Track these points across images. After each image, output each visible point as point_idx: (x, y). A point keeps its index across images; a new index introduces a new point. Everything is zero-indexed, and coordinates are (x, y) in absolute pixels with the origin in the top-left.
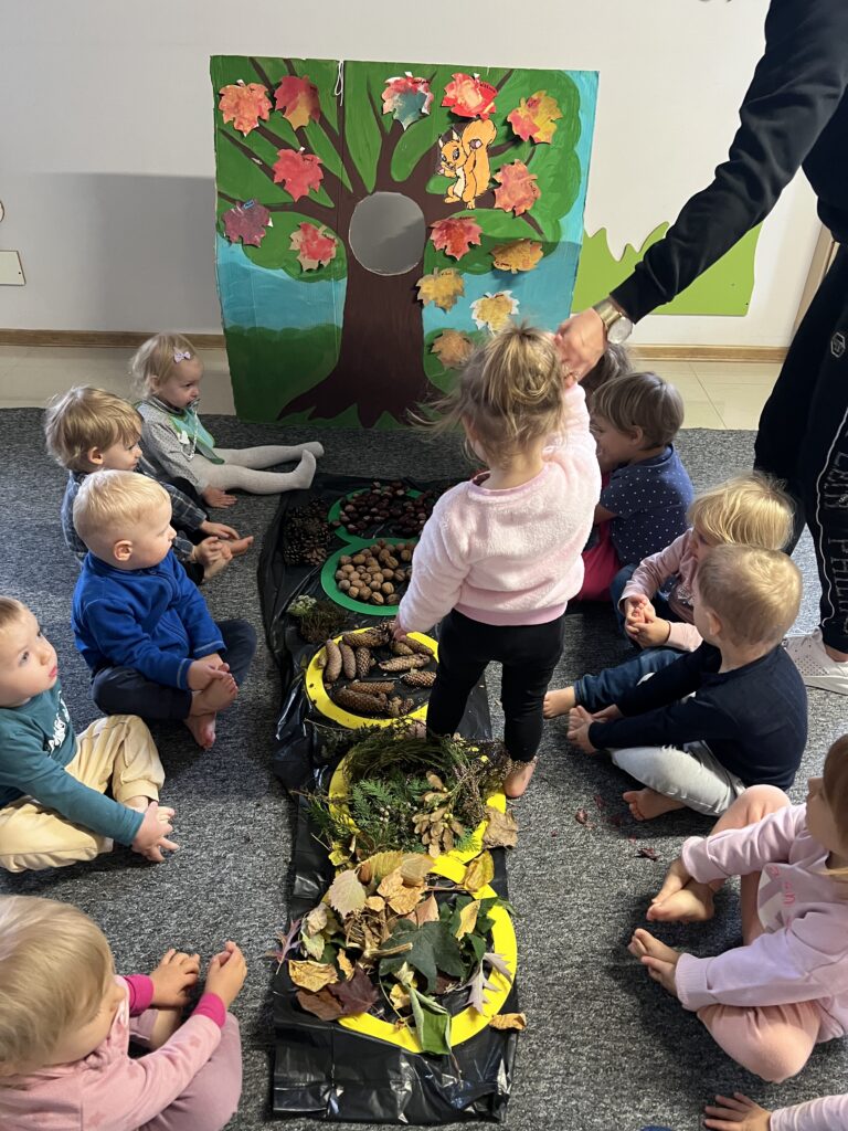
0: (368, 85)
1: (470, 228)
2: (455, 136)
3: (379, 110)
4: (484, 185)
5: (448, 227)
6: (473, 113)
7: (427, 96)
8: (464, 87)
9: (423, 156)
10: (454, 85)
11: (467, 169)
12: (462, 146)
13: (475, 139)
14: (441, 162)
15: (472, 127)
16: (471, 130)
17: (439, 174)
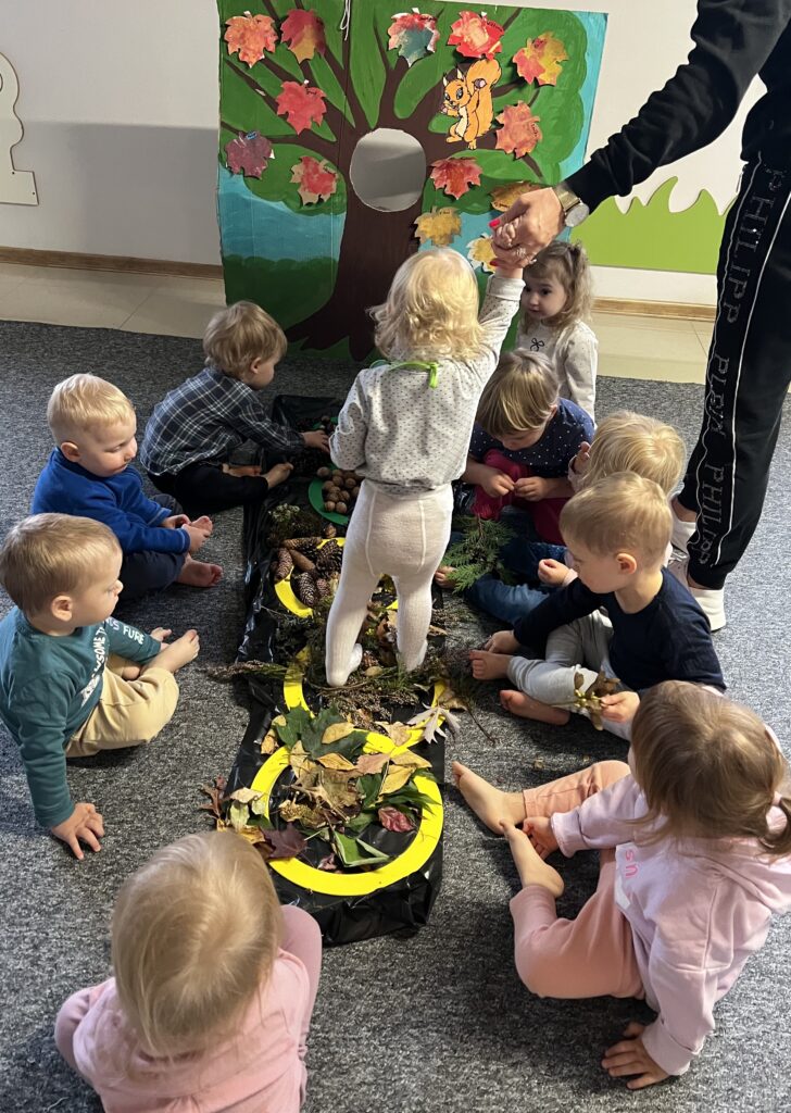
0: (375, 20)
1: (470, 169)
2: (460, 75)
3: (385, 46)
4: (486, 126)
5: (448, 166)
6: (478, 53)
7: (433, 33)
8: (471, 25)
9: (427, 94)
10: (460, 23)
11: (470, 109)
12: (466, 85)
13: (479, 78)
14: (444, 101)
15: (477, 66)
16: (476, 69)
17: (442, 112)
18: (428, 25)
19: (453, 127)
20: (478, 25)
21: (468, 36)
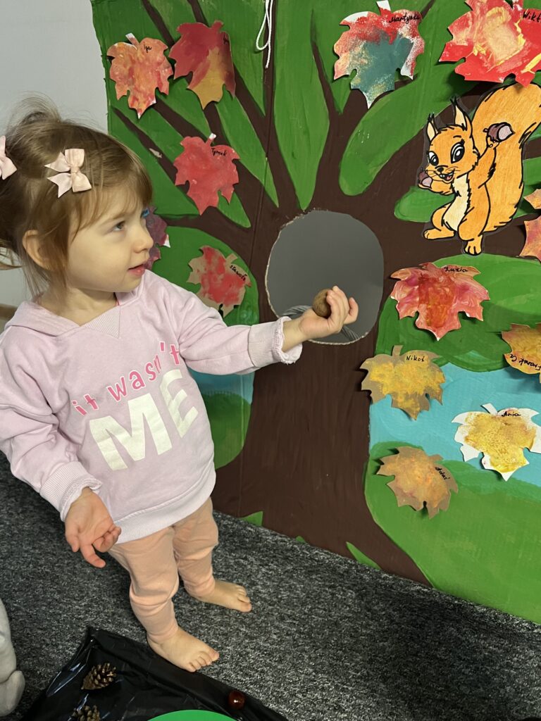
0: (314, 32)
2: (460, 118)
3: (328, 72)
4: (504, 212)
5: (424, 281)
6: (500, 74)
7: (413, 43)
8: (490, 22)
9: (397, 153)
10: (468, 20)
11: (475, 180)
12: (471, 136)
13: (500, 123)
14: (427, 165)
15: (497, 100)
16: (494, 105)
17: (421, 186)
18: (404, 30)
19: (444, 210)
20: (504, 20)
21: (483, 44)
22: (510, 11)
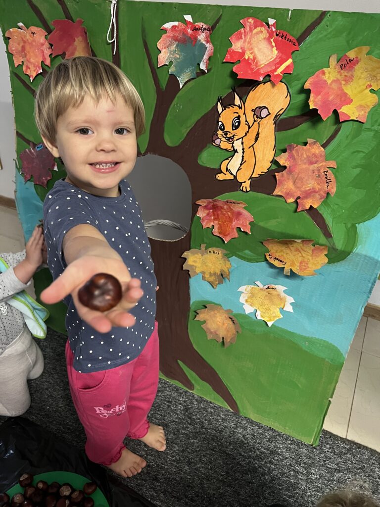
0: (143, 31)
2: (237, 101)
3: (155, 62)
4: (264, 166)
6: (260, 75)
7: (207, 47)
8: (255, 37)
9: (199, 121)
10: (242, 34)
11: (247, 143)
12: (244, 114)
13: (261, 106)
14: (217, 130)
15: (260, 91)
16: (258, 94)
17: (214, 144)
18: (202, 37)
19: (228, 161)
20: (264, 36)
21: (251, 52)
22: (268, 30)
